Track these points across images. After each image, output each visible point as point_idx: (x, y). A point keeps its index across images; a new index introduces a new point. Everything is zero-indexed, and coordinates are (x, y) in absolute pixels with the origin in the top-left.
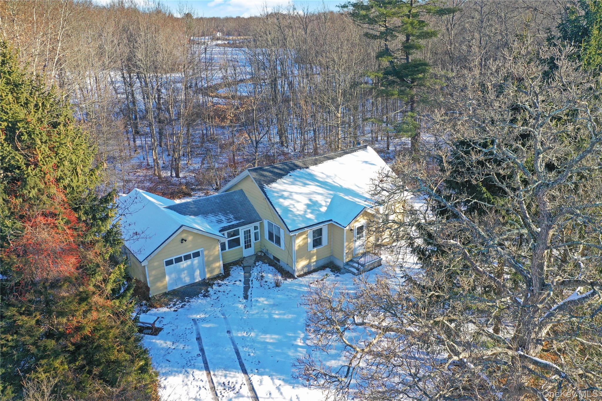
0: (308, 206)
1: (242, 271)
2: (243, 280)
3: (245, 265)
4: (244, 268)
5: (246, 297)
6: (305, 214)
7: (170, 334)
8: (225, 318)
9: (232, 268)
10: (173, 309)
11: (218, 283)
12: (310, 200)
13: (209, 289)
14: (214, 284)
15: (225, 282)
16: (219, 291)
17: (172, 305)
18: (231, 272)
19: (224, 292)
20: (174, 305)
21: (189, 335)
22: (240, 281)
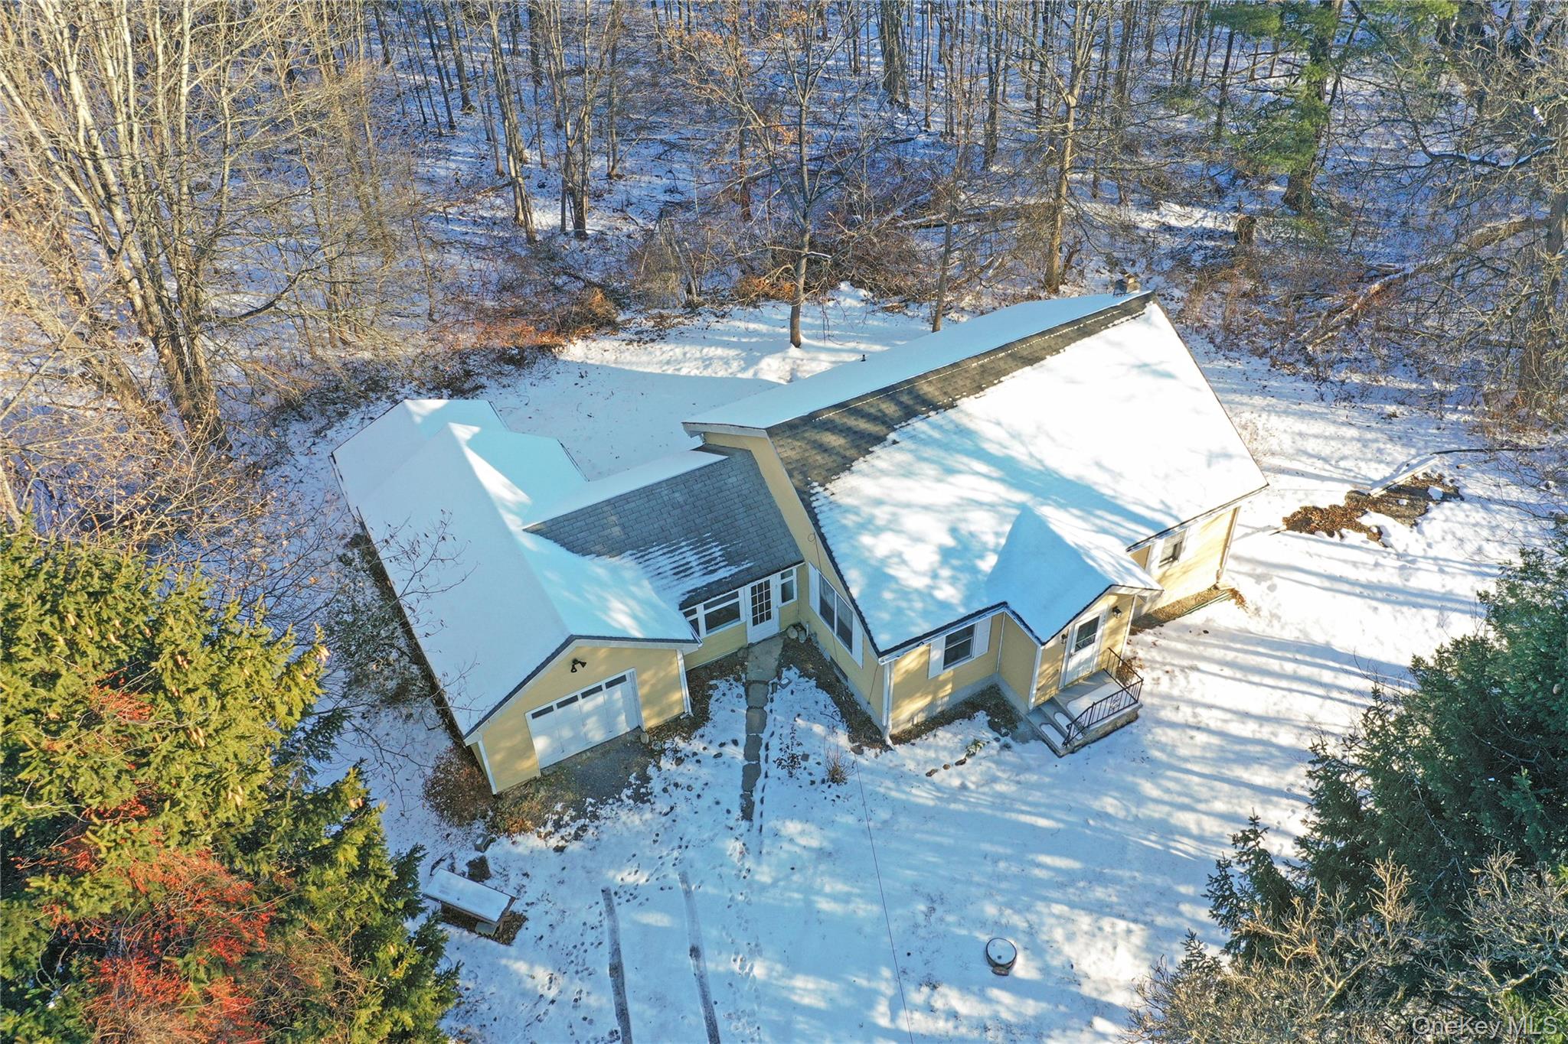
0: (946, 554)
1: (743, 700)
3: (752, 676)
4: (747, 686)
5: (747, 814)
6: (932, 587)
7: (545, 943)
8: (688, 893)
9: (716, 687)
10: (554, 842)
11: (676, 751)
12: (953, 531)
13: (651, 771)
14: (663, 751)
15: (697, 745)
16: (676, 785)
17: (550, 827)
18: (713, 706)
19: (689, 788)
20: (558, 825)
22: (735, 743)
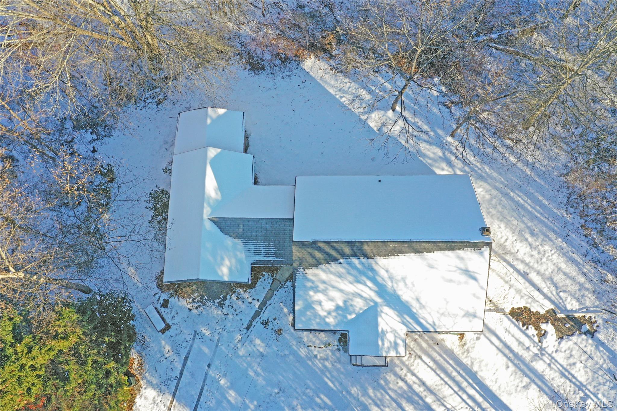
1: (269, 285)
2: (261, 300)
3: (278, 277)
4: (274, 280)
5: (248, 328)
6: (326, 317)
7: (172, 339)
8: (217, 345)
9: (263, 275)
10: (190, 306)
11: (239, 294)
12: (345, 302)
13: (228, 297)
14: (235, 292)
15: (246, 295)
16: (232, 307)
17: (191, 300)
18: (259, 283)
19: (235, 310)
20: (193, 301)
21: (183, 348)
22: (258, 300)
